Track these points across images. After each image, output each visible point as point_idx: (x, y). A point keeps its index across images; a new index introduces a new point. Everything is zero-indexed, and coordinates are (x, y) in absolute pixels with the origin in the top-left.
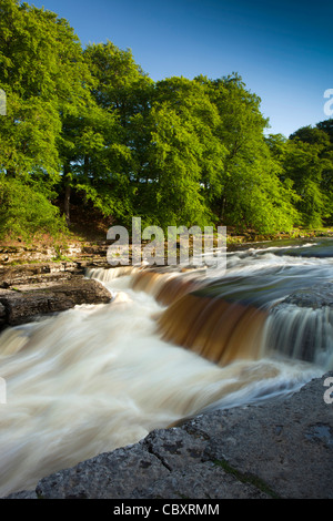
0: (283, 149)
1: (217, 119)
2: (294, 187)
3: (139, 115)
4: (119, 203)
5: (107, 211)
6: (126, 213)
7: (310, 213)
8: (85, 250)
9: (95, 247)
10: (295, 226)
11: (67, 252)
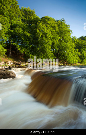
0: (76, 41)
1: (57, 29)
2: (79, 51)
3: (34, 25)
4: (26, 50)
5: (22, 52)
6: (28, 53)
7: (83, 59)
8: (14, 63)
9: (17, 63)
10: (79, 62)
11: (8, 63)
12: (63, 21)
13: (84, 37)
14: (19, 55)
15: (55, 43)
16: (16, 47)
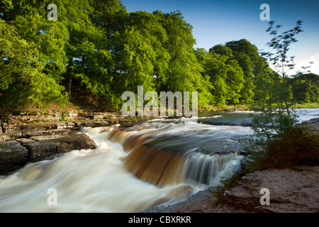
12: (178, 14)
13: (222, 47)
14: (86, 94)
15: (161, 68)
16: (83, 81)
